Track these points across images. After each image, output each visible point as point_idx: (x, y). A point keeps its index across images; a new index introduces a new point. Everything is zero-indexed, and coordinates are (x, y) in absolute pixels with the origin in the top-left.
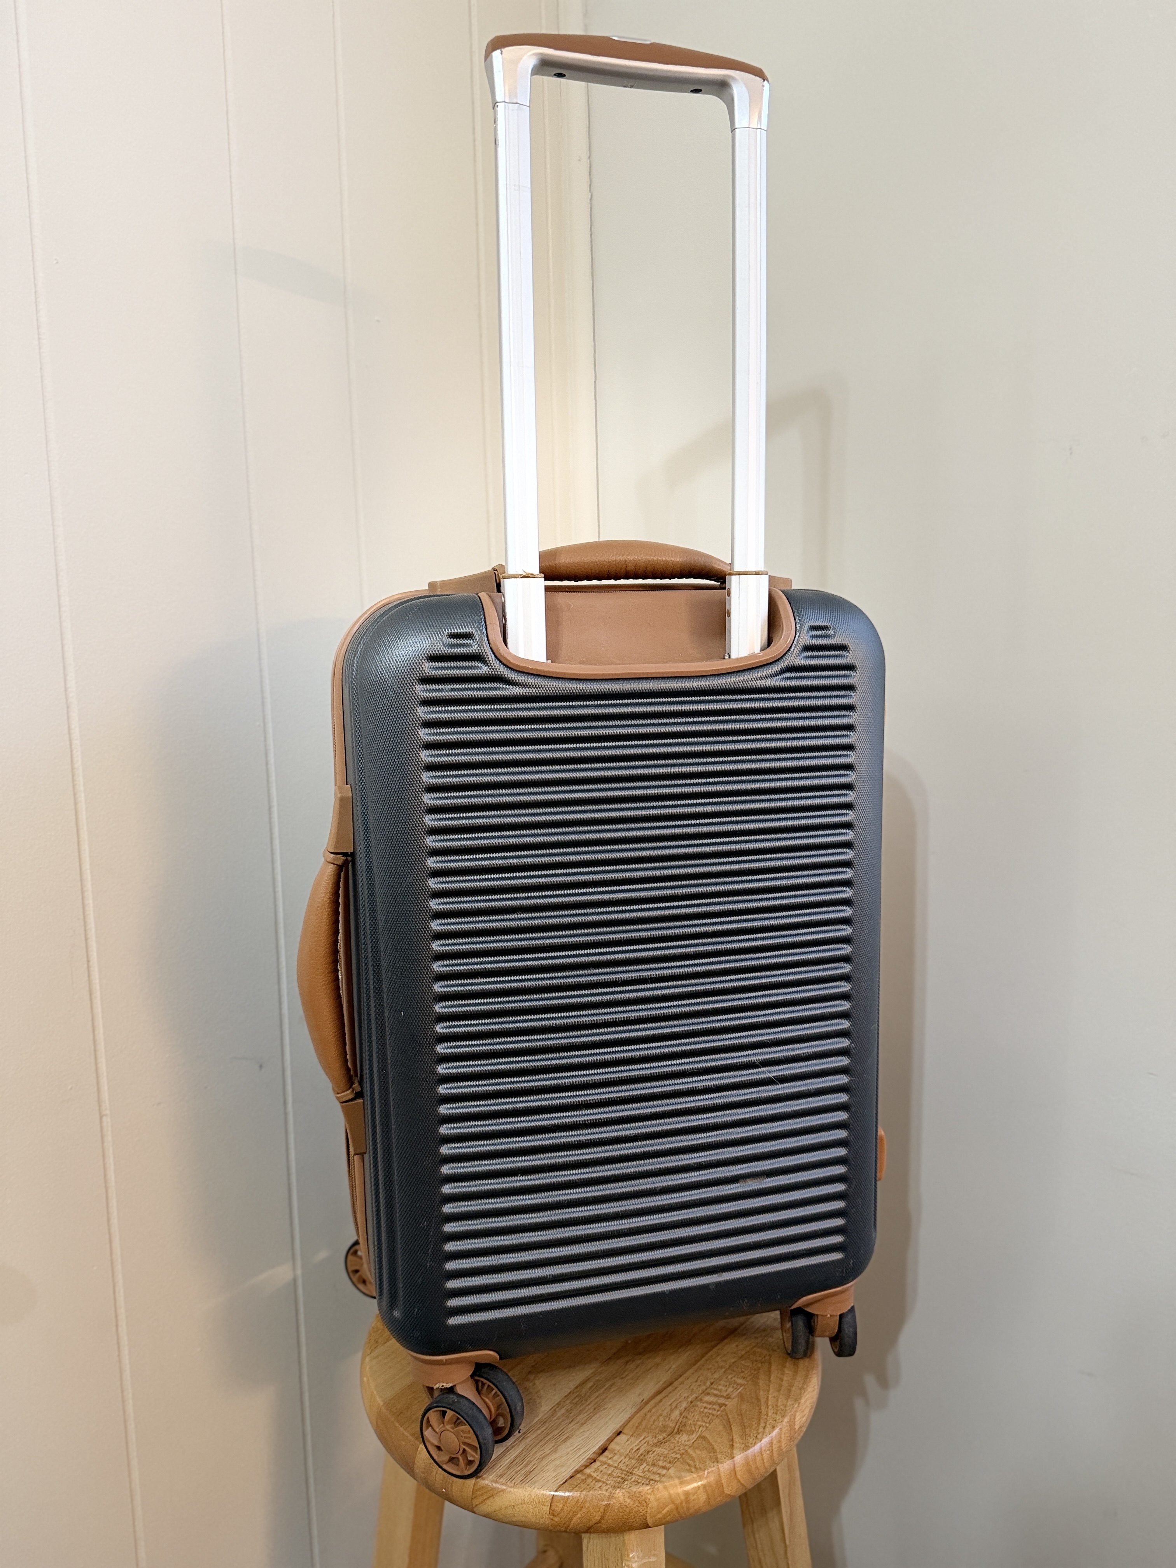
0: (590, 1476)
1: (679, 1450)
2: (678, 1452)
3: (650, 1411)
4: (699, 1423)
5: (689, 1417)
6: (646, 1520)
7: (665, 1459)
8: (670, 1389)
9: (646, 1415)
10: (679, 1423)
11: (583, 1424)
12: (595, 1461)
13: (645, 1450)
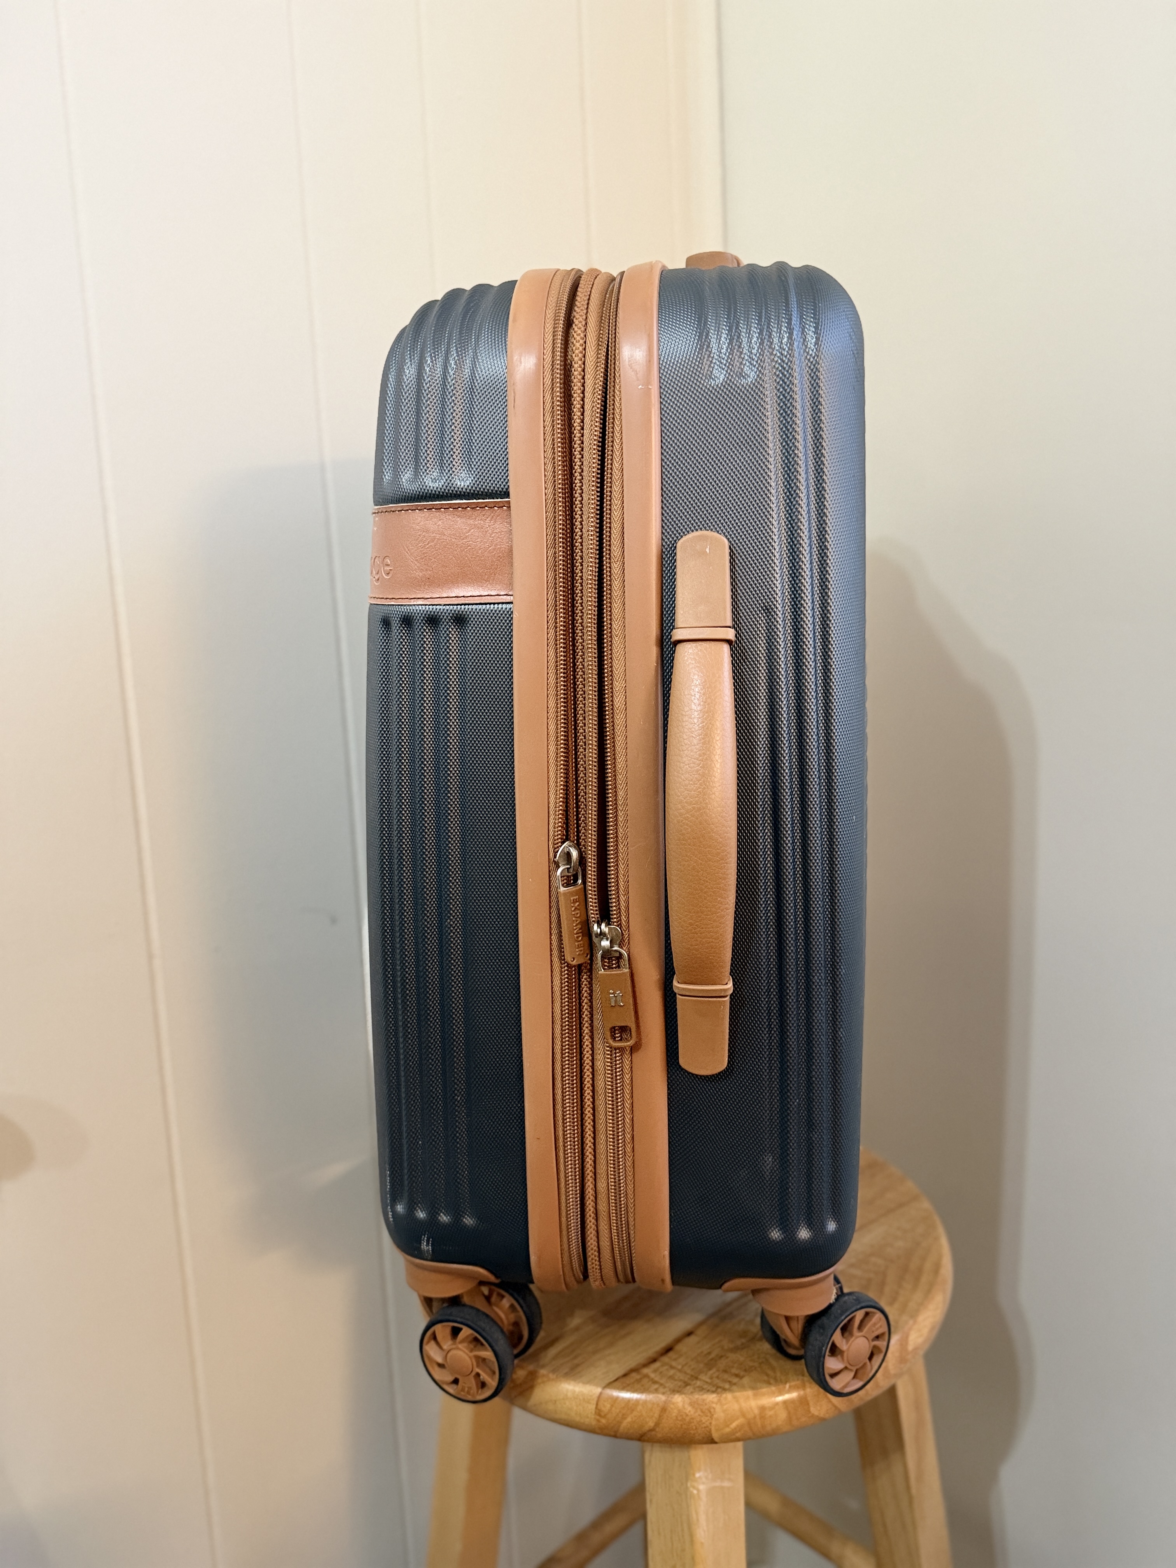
0: (647, 1376)
2: (757, 1360)
6: (710, 1431)
7: (740, 1366)
12: (655, 1361)
13: (717, 1355)
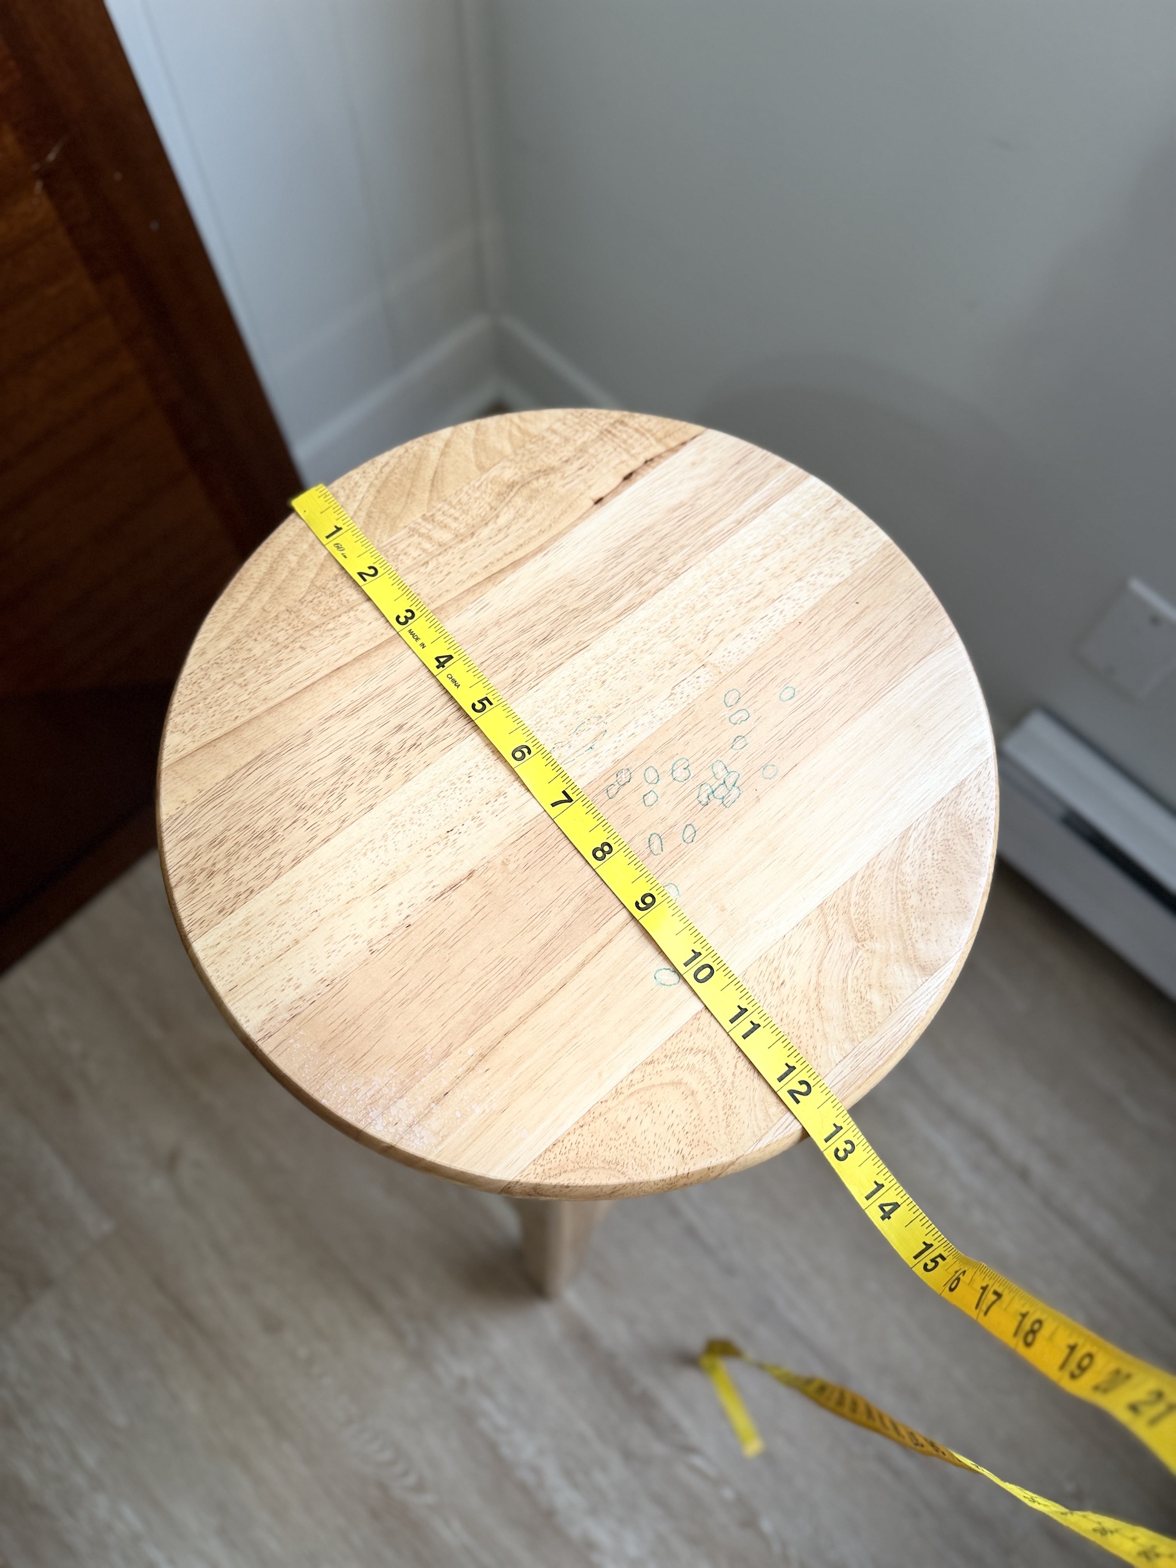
0: (659, 441)
1: (523, 455)
2: (526, 453)
3: (542, 532)
4: (478, 494)
5: (488, 508)
7: (548, 445)
8: (495, 569)
9: (550, 525)
10: (508, 499)
11: (648, 529)
12: (646, 462)
13: (571, 464)
